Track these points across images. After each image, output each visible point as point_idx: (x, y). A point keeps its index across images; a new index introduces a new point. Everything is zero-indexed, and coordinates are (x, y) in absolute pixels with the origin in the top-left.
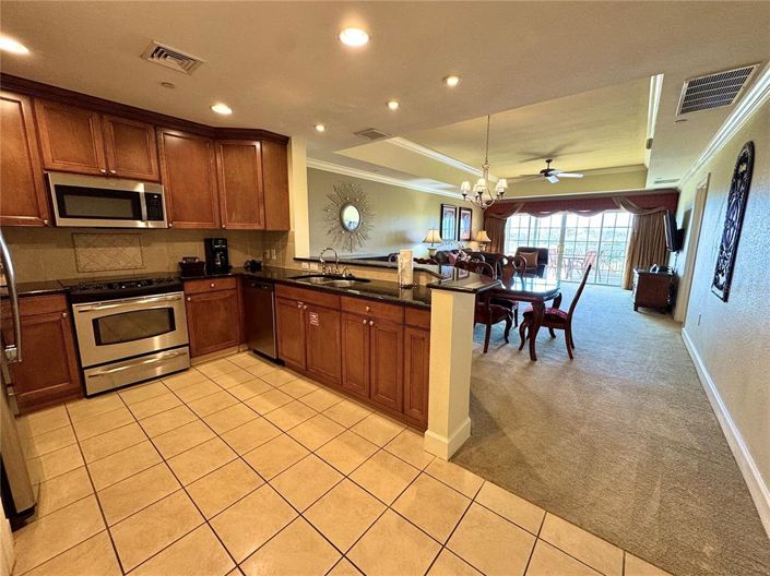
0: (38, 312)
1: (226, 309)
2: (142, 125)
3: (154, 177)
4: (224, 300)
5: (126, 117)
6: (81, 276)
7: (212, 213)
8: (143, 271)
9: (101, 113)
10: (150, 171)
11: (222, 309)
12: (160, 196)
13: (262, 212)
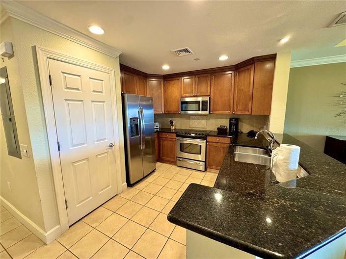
0: (172, 137)
1: (224, 152)
2: (206, 75)
3: (208, 94)
4: (223, 148)
5: (202, 74)
6: (190, 129)
7: (229, 106)
8: (206, 129)
9: (195, 75)
10: (207, 92)
11: (222, 151)
12: (207, 101)
13: (250, 104)
